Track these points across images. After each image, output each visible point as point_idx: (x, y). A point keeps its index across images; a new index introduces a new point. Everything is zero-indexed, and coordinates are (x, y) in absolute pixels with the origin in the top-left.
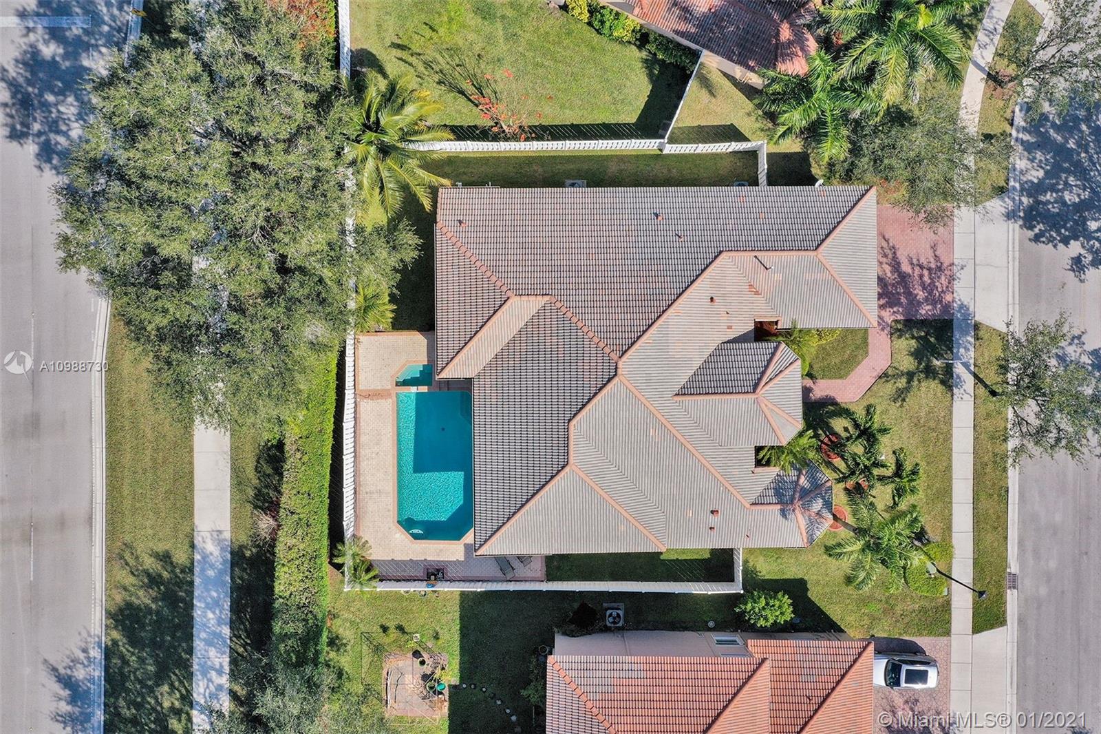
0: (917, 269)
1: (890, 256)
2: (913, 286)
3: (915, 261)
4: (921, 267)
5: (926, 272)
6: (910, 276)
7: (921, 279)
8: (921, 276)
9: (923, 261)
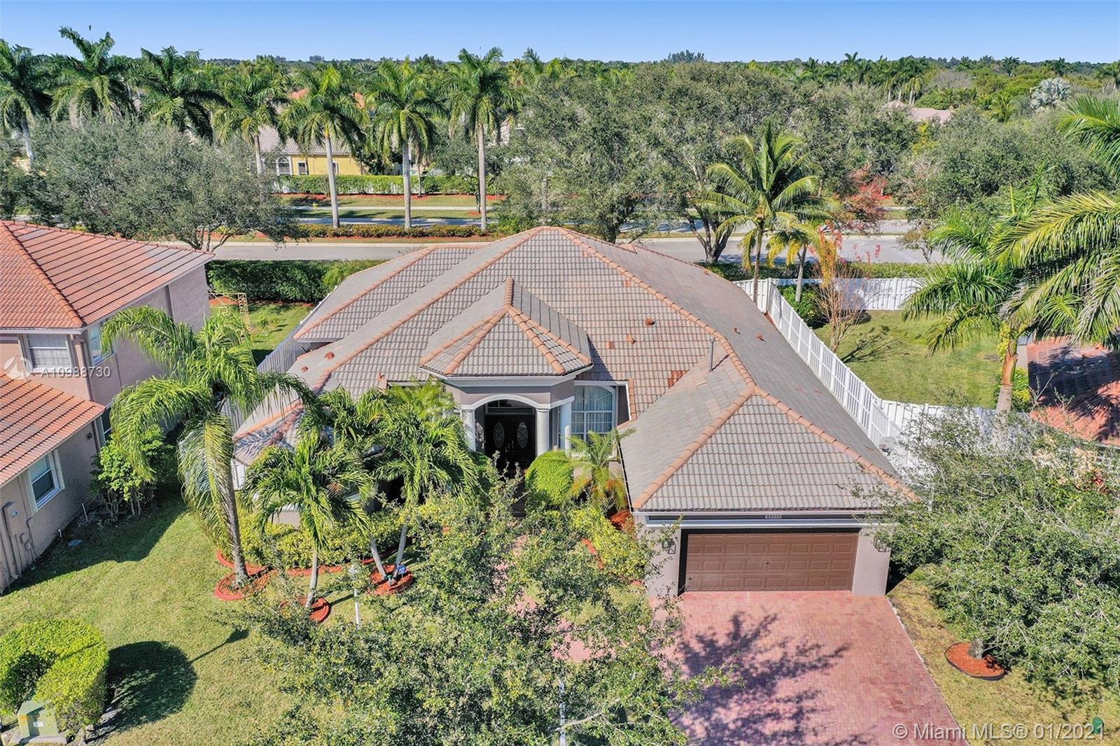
0: (791, 708)
1: (802, 660)
2: (747, 701)
3: (808, 704)
4: (798, 716)
5: (788, 725)
6: (769, 695)
7: (769, 715)
8: (775, 716)
9: (814, 720)
